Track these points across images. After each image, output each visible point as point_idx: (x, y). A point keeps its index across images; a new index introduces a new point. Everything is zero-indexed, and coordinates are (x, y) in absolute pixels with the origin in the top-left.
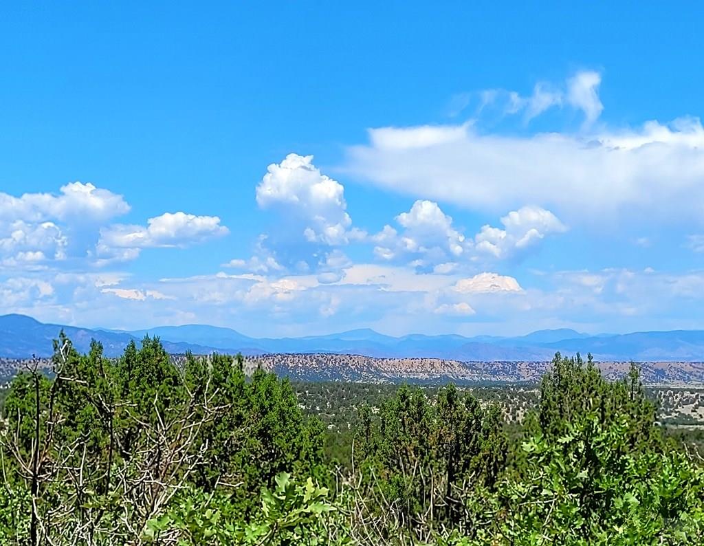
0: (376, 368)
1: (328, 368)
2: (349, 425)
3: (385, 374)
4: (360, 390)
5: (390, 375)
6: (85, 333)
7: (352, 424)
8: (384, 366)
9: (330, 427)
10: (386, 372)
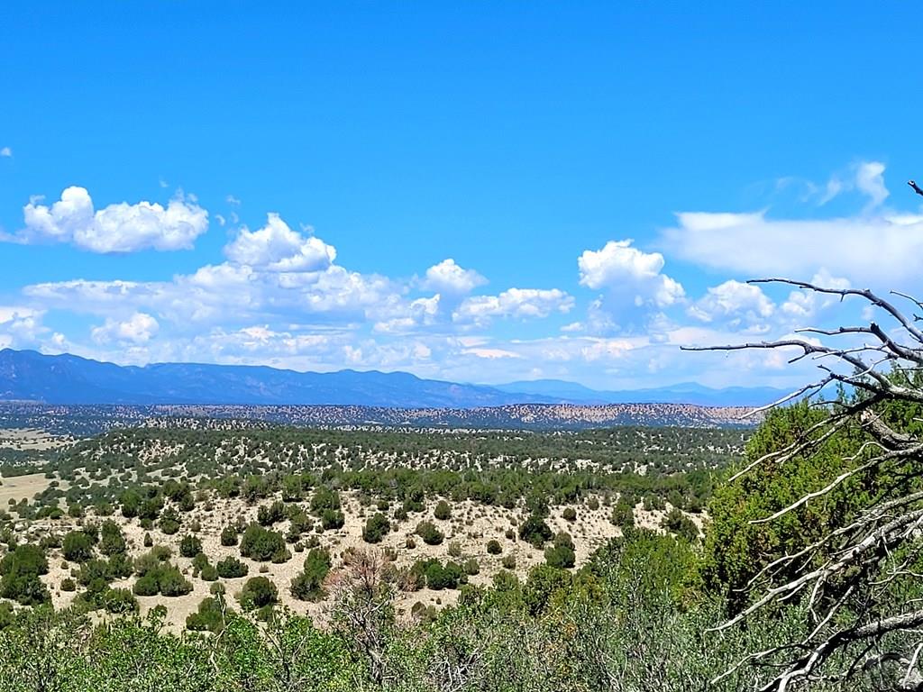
0: (705, 415)
1: (664, 415)
2: (705, 463)
3: (713, 421)
4: (706, 434)
5: (718, 421)
6: (457, 387)
7: (707, 463)
8: (712, 413)
9: (689, 465)
10: (714, 419)
